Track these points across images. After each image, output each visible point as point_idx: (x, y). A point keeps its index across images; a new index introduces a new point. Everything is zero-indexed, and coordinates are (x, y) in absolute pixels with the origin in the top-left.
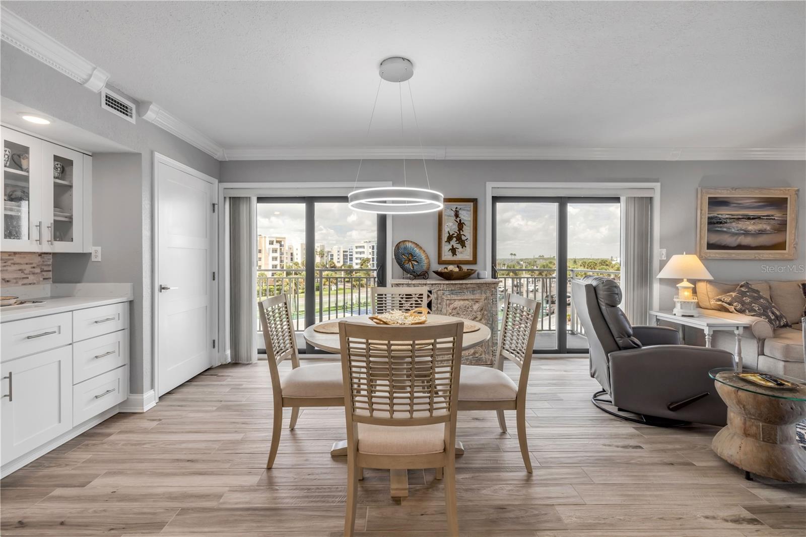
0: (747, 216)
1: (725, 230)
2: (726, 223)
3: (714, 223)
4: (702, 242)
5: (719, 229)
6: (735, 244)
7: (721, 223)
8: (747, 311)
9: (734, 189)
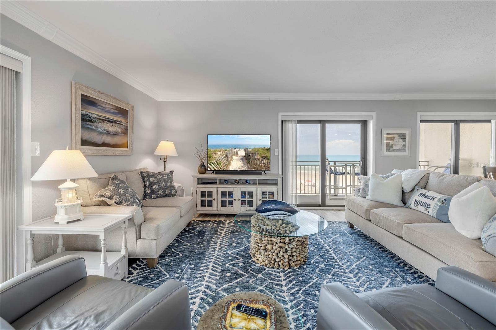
0: (108, 119)
1: (94, 128)
2: (95, 122)
3: (86, 120)
4: (77, 138)
5: (90, 127)
6: (100, 142)
7: (91, 121)
8: (124, 202)
9: (100, 93)
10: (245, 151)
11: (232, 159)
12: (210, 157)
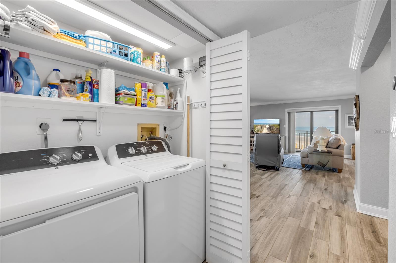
10: (269, 125)
11: (263, 129)
12: (255, 128)
